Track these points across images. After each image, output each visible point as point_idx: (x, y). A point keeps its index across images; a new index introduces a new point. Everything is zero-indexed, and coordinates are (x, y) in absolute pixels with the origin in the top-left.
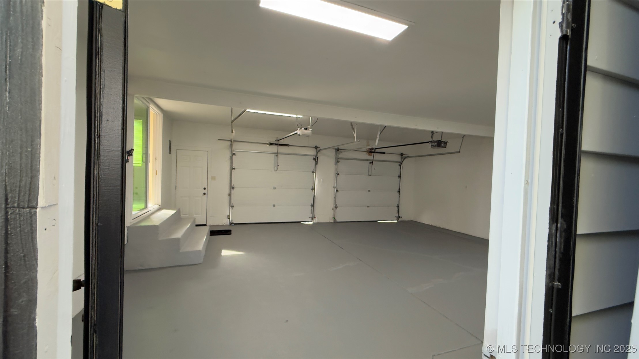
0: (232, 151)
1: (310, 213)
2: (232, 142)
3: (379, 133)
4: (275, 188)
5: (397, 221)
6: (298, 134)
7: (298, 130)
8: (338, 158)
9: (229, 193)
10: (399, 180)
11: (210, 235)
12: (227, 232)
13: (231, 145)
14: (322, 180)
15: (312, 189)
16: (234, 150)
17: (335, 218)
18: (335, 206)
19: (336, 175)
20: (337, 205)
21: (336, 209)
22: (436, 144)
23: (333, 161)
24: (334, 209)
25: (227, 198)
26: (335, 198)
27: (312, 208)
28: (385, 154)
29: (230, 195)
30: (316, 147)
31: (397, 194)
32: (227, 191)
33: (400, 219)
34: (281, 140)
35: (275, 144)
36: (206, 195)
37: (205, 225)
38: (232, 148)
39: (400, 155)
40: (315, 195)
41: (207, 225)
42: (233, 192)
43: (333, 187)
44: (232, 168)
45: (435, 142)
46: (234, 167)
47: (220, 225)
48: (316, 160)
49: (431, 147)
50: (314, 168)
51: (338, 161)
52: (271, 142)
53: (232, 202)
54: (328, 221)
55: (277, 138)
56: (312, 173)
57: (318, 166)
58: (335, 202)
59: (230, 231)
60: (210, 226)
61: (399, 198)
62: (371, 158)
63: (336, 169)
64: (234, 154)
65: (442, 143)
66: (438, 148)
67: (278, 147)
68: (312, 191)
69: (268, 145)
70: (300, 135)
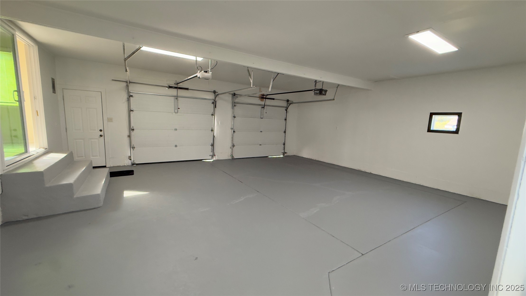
0: (129, 92)
1: (211, 152)
2: (128, 83)
3: (272, 80)
4: (176, 130)
5: (283, 156)
6: (198, 76)
7: (197, 72)
8: (235, 103)
9: (129, 134)
10: (285, 122)
11: (111, 177)
12: (130, 173)
13: (127, 86)
14: (220, 122)
15: (212, 130)
16: (130, 92)
17: (233, 156)
18: (232, 144)
19: (233, 117)
20: (234, 144)
21: (234, 148)
22: (318, 92)
23: (230, 105)
24: (232, 147)
25: (127, 140)
26: (232, 138)
27: (212, 147)
28: (275, 100)
29: (129, 136)
30: (215, 92)
31: (283, 134)
32: (127, 133)
33: (285, 155)
34: (180, 83)
35: (175, 87)
36: (103, 137)
37: (105, 167)
38: (128, 90)
39: (286, 101)
40: (214, 136)
41: (107, 166)
42: (133, 133)
43: (230, 128)
44: (130, 110)
45: (317, 90)
46: (132, 109)
47: (121, 165)
48: (215, 104)
49: (314, 94)
50: (213, 111)
51: (234, 105)
52: (171, 86)
53: (133, 143)
54: (227, 159)
55: (176, 81)
56: (211, 116)
57: (216, 109)
58: (232, 141)
59: (133, 171)
60: (110, 168)
61: (285, 137)
62: (263, 103)
63: (233, 113)
64: (132, 96)
65: (323, 91)
66: (320, 95)
67: (177, 90)
68: (212, 132)
69: (167, 88)
70: (200, 77)
